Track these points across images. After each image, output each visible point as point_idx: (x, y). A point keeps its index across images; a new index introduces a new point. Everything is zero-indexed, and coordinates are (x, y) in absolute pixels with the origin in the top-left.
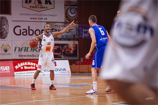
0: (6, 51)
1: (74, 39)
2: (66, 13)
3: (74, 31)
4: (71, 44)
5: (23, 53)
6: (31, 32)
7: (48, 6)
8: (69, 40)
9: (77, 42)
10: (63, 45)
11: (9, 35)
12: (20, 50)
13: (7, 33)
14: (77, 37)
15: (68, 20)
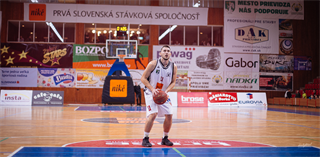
0: (217, 82)
1: (289, 71)
2: (281, 45)
3: (289, 63)
4: (285, 76)
5: (235, 84)
6: (244, 64)
7: (262, 38)
8: (283, 72)
9: (292, 75)
10: (277, 77)
11: (221, 67)
12: (232, 81)
13: (219, 65)
14: (292, 69)
15: (283, 52)
